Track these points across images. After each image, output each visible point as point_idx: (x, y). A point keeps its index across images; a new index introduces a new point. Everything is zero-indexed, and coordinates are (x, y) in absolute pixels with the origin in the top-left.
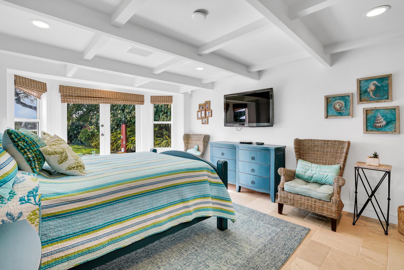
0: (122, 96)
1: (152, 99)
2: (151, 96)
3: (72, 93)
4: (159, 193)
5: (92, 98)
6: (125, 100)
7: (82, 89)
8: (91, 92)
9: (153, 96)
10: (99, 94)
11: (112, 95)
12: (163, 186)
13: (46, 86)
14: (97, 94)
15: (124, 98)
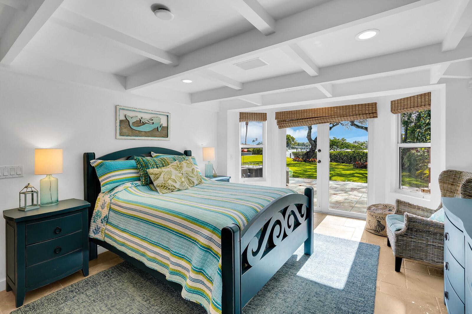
0: (338, 111)
1: (393, 106)
2: (392, 102)
3: (285, 118)
4: (139, 221)
5: (303, 120)
6: (343, 116)
7: (293, 112)
8: (302, 113)
9: (395, 101)
10: (310, 114)
11: (325, 112)
12: (159, 222)
13: (266, 116)
14: (308, 115)
15: (341, 113)
